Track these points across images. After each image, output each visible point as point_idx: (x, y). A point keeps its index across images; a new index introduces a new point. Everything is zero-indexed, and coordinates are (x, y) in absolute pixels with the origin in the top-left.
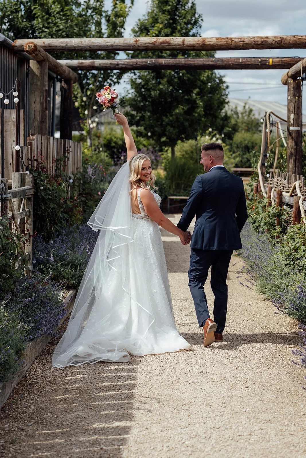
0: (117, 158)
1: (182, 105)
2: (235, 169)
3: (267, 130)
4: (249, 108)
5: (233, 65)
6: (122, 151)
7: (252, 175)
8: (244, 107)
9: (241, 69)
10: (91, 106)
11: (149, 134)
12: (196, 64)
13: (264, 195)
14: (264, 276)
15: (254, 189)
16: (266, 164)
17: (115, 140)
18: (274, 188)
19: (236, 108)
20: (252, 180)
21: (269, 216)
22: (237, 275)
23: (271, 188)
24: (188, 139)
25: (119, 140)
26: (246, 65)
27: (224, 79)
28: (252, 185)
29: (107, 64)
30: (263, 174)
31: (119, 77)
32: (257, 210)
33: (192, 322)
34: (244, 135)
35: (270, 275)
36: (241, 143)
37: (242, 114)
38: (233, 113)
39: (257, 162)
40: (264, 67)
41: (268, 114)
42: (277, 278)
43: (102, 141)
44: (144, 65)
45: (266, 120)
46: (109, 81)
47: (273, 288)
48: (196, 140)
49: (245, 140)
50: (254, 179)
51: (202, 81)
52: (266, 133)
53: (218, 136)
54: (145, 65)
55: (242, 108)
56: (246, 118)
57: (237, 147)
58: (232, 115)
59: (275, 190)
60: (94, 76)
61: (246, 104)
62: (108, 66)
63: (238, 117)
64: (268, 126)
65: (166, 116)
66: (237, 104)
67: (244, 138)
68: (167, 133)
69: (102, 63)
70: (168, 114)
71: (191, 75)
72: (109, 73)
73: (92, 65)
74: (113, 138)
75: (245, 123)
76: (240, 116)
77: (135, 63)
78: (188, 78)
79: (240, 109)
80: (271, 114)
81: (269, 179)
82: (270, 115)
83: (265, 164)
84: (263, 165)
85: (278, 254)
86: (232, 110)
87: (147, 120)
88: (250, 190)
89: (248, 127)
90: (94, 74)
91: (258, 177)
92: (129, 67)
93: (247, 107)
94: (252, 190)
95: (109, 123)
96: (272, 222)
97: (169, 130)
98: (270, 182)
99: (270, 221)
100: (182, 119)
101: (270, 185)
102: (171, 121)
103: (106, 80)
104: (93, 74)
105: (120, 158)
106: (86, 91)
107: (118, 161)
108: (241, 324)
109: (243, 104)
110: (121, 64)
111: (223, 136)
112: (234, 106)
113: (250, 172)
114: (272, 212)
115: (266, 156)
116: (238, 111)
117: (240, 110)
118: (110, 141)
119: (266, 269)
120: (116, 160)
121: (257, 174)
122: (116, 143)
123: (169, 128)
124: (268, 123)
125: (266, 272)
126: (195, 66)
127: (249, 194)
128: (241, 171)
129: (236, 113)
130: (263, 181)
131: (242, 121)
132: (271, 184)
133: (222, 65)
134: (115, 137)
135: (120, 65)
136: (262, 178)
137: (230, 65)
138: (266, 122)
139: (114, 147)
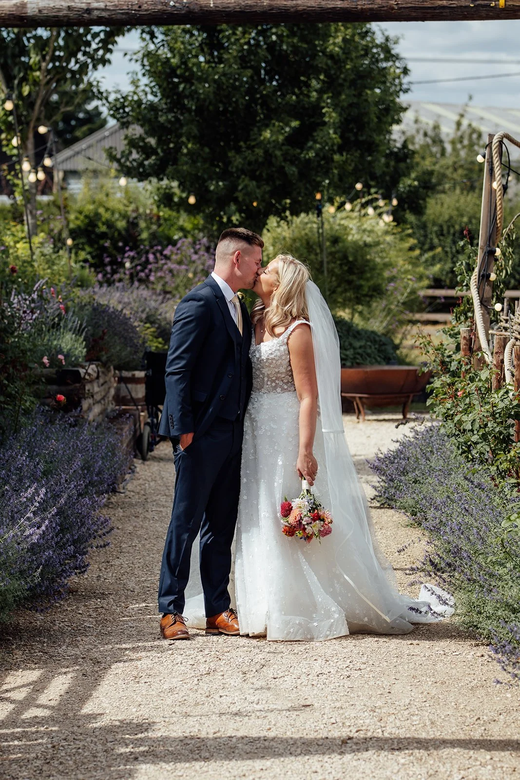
0: (111, 263)
1: (279, 121)
2: (430, 292)
3: (495, 185)
4: (470, 125)
5: (400, 8)
6: (126, 245)
7: (459, 305)
8: (459, 124)
9: (423, 19)
10: (32, 125)
11: (192, 200)
12: (300, 8)
13: (488, 359)
14: (475, 581)
15: (463, 343)
16: (493, 277)
17: (106, 216)
18: (512, 341)
19: (436, 127)
20: (457, 319)
21: (493, 415)
22: (412, 578)
23: (505, 341)
24: (295, 213)
25: (117, 216)
26: (435, 8)
27: (396, 50)
28: (459, 333)
29: (60, 10)
30: (484, 303)
31: (107, 43)
32: (467, 400)
33: (272, 707)
34: (458, 201)
35: (492, 575)
36: (450, 222)
37: (453, 143)
38: (429, 140)
39: (470, 269)
40: (483, 14)
41: (495, 140)
42: (510, 583)
43: (75, 220)
44: (159, 11)
45: (491, 157)
46: (80, 56)
47: (499, 613)
48: (320, 214)
49: (462, 216)
50: (462, 318)
51: (331, 56)
52: (491, 192)
53: (381, 203)
54: (163, 12)
55: (454, 126)
56: (463, 153)
57: (441, 234)
58: (428, 146)
59: (514, 345)
60: (42, 45)
61: (462, 116)
62: (61, 14)
63: (443, 152)
64: (497, 172)
65: (238, 150)
66: (439, 116)
67: (458, 209)
68: (240, 196)
69: (45, 8)
70: (242, 144)
71: (303, 39)
72: (80, 35)
73: (18, 13)
74: (101, 210)
75: (461, 166)
76: (449, 148)
77: (136, 7)
78: (293, 46)
79: (447, 131)
80: (505, 141)
81: (503, 317)
82: (501, 143)
83: (489, 276)
84: (484, 277)
85: (512, 518)
86: (426, 135)
87: (185, 159)
88: (454, 346)
89: (470, 179)
90: (41, 37)
91: (473, 312)
92: (119, 17)
93: (465, 123)
94: (458, 348)
95: (96, 173)
96: (500, 433)
97: (246, 186)
98: (503, 324)
99: (497, 430)
100: (281, 159)
101: (504, 333)
102: (250, 163)
103: (75, 56)
104: (38, 38)
105: (122, 265)
106: (20, 85)
107: (114, 272)
108: (406, 713)
109: (456, 118)
110: (97, 9)
111: (395, 202)
112: (431, 123)
113: (452, 298)
114: (501, 405)
115: (492, 253)
116: (443, 137)
117: (448, 135)
118: (92, 221)
119: (481, 559)
120: (109, 269)
121: (469, 302)
122: (110, 224)
123: (244, 182)
124: (496, 164)
125: (481, 567)
126: (297, 11)
127: (450, 356)
128: (446, 298)
129: (437, 140)
130: (484, 322)
131: (455, 163)
132: (506, 329)
133: (371, 9)
134: (107, 209)
135: (96, 13)
136: (483, 315)
137: (393, 9)
138: (491, 163)
139: (104, 236)
